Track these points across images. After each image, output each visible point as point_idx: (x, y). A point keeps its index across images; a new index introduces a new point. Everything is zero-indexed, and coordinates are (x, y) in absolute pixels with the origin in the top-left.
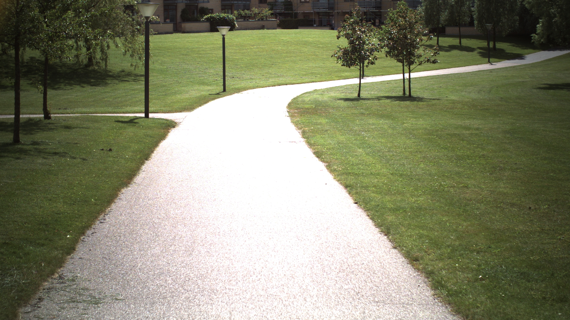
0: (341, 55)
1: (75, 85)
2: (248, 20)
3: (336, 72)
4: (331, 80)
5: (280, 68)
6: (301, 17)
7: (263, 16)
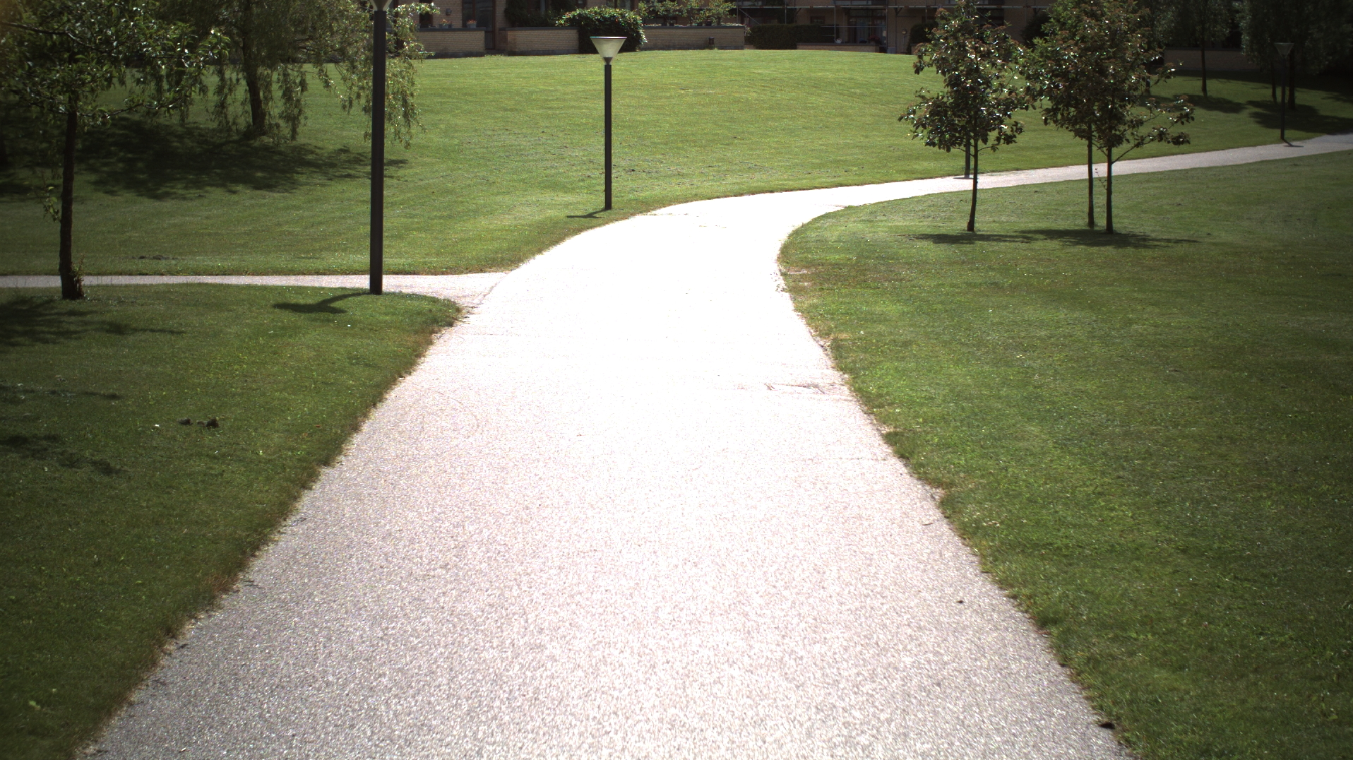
0: (926, 118)
1: (212, 185)
2: (672, 25)
3: (899, 159)
4: (887, 182)
5: (754, 147)
6: (803, 21)
7: (708, 17)
